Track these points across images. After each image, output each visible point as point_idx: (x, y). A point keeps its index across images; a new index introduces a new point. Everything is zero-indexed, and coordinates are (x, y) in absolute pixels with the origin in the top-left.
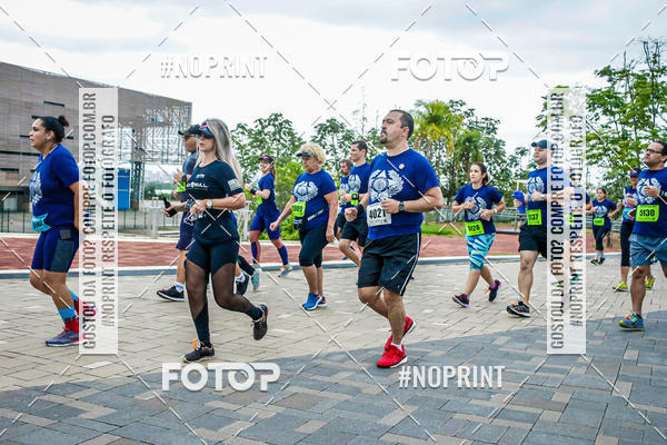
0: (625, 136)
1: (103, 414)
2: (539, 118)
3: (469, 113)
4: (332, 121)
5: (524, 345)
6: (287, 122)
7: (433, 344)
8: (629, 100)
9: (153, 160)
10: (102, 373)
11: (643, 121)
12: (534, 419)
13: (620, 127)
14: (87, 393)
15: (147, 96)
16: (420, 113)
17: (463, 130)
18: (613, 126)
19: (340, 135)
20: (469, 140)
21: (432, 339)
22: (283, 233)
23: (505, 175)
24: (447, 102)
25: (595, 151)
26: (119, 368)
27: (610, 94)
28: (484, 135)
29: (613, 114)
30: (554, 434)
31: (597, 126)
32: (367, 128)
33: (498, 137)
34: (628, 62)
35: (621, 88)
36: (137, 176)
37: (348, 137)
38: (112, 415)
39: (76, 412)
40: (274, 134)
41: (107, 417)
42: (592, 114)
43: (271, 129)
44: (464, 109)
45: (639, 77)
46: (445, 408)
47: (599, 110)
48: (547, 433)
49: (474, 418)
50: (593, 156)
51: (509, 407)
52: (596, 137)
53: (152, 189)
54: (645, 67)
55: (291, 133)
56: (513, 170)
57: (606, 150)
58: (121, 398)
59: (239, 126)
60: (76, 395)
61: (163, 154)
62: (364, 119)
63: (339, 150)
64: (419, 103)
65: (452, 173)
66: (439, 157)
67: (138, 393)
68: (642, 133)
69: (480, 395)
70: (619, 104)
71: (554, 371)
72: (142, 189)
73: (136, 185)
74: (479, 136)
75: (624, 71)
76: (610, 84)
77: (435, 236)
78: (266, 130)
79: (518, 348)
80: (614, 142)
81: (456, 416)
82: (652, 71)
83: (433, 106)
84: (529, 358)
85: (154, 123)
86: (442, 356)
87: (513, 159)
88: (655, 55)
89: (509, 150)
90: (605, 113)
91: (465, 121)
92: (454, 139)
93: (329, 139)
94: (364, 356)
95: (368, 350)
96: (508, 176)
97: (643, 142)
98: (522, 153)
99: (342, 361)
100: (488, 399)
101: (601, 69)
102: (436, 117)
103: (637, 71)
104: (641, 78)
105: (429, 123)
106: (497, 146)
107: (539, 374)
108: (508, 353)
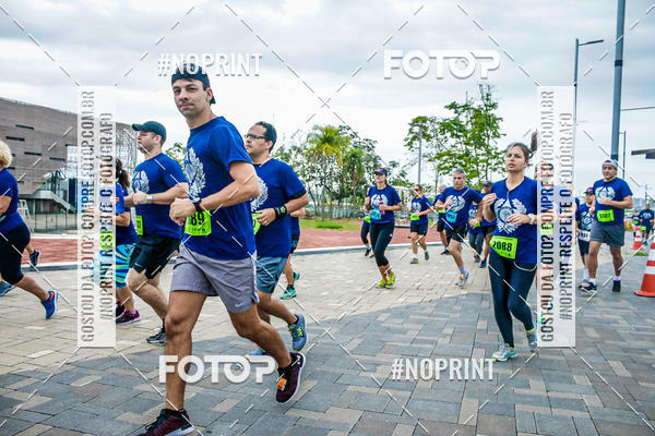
0: (467, 154)
1: (40, 403)
2: (406, 140)
3: (354, 135)
5: (401, 321)
7: (328, 322)
8: (469, 127)
10: (42, 362)
11: (479, 143)
12: (412, 387)
13: (464, 146)
14: (26, 382)
16: (317, 135)
17: (349, 149)
18: (459, 146)
20: (354, 156)
21: (328, 318)
24: (337, 127)
25: (446, 164)
26: (59, 356)
27: (456, 122)
28: (365, 152)
29: (458, 137)
30: (428, 400)
31: (447, 146)
33: (376, 154)
34: (469, 99)
35: (463, 118)
38: (48, 404)
39: (13, 402)
41: (42, 406)
42: (443, 137)
44: (350, 132)
45: (476, 111)
46: (340, 381)
47: (448, 135)
48: (422, 399)
49: (364, 389)
50: (446, 168)
52: (449, 153)
54: (481, 103)
57: (454, 163)
58: (58, 386)
59: (176, 145)
60: (15, 386)
64: (316, 128)
65: (342, 181)
66: (332, 169)
67: (75, 379)
68: (479, 152)
69: (368, 367)
70: (462, 129)
71: (426, 342)
74: (362, 153)
75: (466, 105)
76: (456, 115)
77: (329, 230)
79: (396, 323)
80: (460, 157)
81: (350, 388)
82: (486, 106)
83: (327, 130)
84: (405, 332)
86: (337, 333)
88: (488, 95)
90: (452, 136)
91: (352, 142)
92: (342, 155)
97: (481, 158)
98: (394, 166)
100: (374, 371)
101: (449, 104)
102: (329, 138)
103: (475, 106)
104: (477, 112)
105: (324, 143)
106: (375, 160)
107: (414, 345)
108: (389, 329)
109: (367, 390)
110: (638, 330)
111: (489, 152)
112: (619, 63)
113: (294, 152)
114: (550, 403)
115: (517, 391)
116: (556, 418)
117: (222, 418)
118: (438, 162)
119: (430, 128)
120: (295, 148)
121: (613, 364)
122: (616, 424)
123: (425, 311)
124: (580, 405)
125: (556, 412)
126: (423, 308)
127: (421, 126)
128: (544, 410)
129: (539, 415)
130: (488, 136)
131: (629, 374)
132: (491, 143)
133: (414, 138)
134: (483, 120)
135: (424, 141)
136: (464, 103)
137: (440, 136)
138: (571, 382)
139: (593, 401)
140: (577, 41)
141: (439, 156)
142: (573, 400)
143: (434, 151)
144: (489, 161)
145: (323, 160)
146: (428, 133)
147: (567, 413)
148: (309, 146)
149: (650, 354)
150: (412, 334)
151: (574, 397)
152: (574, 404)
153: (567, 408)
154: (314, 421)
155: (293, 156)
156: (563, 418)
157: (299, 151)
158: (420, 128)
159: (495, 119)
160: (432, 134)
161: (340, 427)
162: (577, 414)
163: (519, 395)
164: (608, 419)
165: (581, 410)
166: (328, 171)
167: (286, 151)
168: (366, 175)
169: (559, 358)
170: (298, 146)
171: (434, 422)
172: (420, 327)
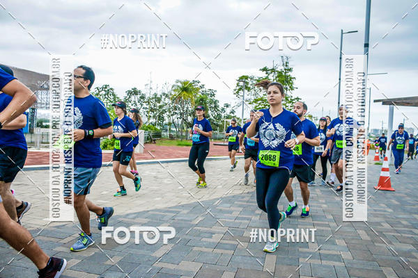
2: (235, 90)
3: (202, 87)
4: (135, 89)
5: (229, 205)
6: (112, 89)
7: (183, 206)
9: (41, 108)
12: (234, 248)
15: (39, 74)
16: (178, 86)
17: (199, 95)
19: (139, 96)
20: (202, 99)
21: (182, 203)
22: (108, 146)
23: (219, 117)
24: (191, 81)
25: (260, 106)
28: (209, 97)
30: (245, 256)
31: (261, 94)
32: (153, 93)
33: (216, 98)
34: (275, 65)
35: (271, 77)
36: (33, 116)
37: (143, 97)
40: (105, 95)
42: (258, 89)
43: (103, 93)
44: (200, 84)
46: (189, 244)
48: (241, 256)
49: (204, 249)
51: (222, 241)
52: (262, 99)
53: (41, 123)
54: (282, 68)
55: (114, 95)
56: (223, 114)
57: (265, 106)
61: (47, 104)
62: (151, 88)
63: (138, 104)
64: (177, 81)
66: (187, 108)
69: (207, 235)
71: (244, 219)
72: (35, 122)
73: (32, 120)
74: (207, 98)
75: (273, 69)
76: (267, 75)
77: (185, 147)
78: (100, 93)
79: (226, 207)
81: (195, 249)
82: (285, 69)
83: (185, 83)
84: (231, 212)
85: (42, 88)
86: (188, 213)
87: (223, 109)
89: (221, 105)
91: (200, 90)
92: (195, 99)
93: (133, 98)
94: (146, 215)
95: (148, 211)
96: (220, 117)
98: (227, 106)
99: (134, 218)
100: (211, 237)
101: (262, 68)
102: (186, 88)
103: (279, 70)
104: (280, 73)
105: (183, 91)
106: (215, 103)
107: (236, 221)
108: (221, 210)
109: (206, 250)
110: (375, 211)
111: (287, 99)
112: (367, 45)
113: (163, 97)
114: (321, 257)
115: (300, 249)
116: (325, 266)
117: (112, 268)
118: (255, 104)
119: (250, 83)
120: (164, 94)
121: (360, 232)
122: (360, 269)
123: (245, 199)
124: (339, 258)
125: (324, 262)
126: (243, 197)
127: (244, 82)
128: (317, 262)
129: (314, 265)
130: (287, 89)
131: (369, 238)
132: (288, 93)
133: (240, 89)
134: (284, 79)
135: (246, 91)
136: (272, 68)
137: (256, 88)
138: (334, 244)
139: (347, 255)
140: (342, 31)
141: (256, 101)
142: (335, 255)
143: (253, 98)
144: (287, 105)
145: (182, 102)
146: (249, 86)
147: (331, 263)
148: (173, 93)
149: (382, 225)
150: (235, 214)
151: (335, 253)
152: (335, 257)
153: (331, 260)
154: (172, 270)
155: (163, 100)
156: (328, 267)
157: (167, 96)
158: (244, 83)
159: (291, 78)
160: (251, 87)
161: (188, 274)
162: (337, 264)
163: (302, 252)
164: (355, 266)
165: (340, 261)
166: (185, 109)
167: (158, 96)
168: (210, 112)
169: (327, 228)
170: (166, 93)
171: (248, 270)
172: (241, 209)
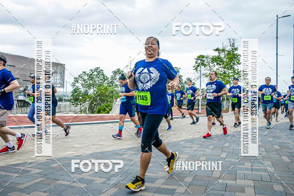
0: (224, 73)
2: (194, 66)
8: (225, 60)
13: (223, 69)
18: (220, 69)
27: (219, 58)
29: (220, 65)
31: (215, 69)
34: (224, 46)
35: (222, 55)
45: (228, 51)
47: (215, 63)
54: (230, 48)
68: (230, 71)
70: (222, 61)
75: (223, 49)
76: (218, 54)
82: (232, 49)
90: (217, 64)
103: (227, 49)
111: (235, 71)
119: (206, 61)
127: (201, 60)
132: (236, 67)
133: (198, 66)
134: (232, 56)
137: (211, 64)
143: (208, 72)
146: (205, 63)
160: (207, 64)
